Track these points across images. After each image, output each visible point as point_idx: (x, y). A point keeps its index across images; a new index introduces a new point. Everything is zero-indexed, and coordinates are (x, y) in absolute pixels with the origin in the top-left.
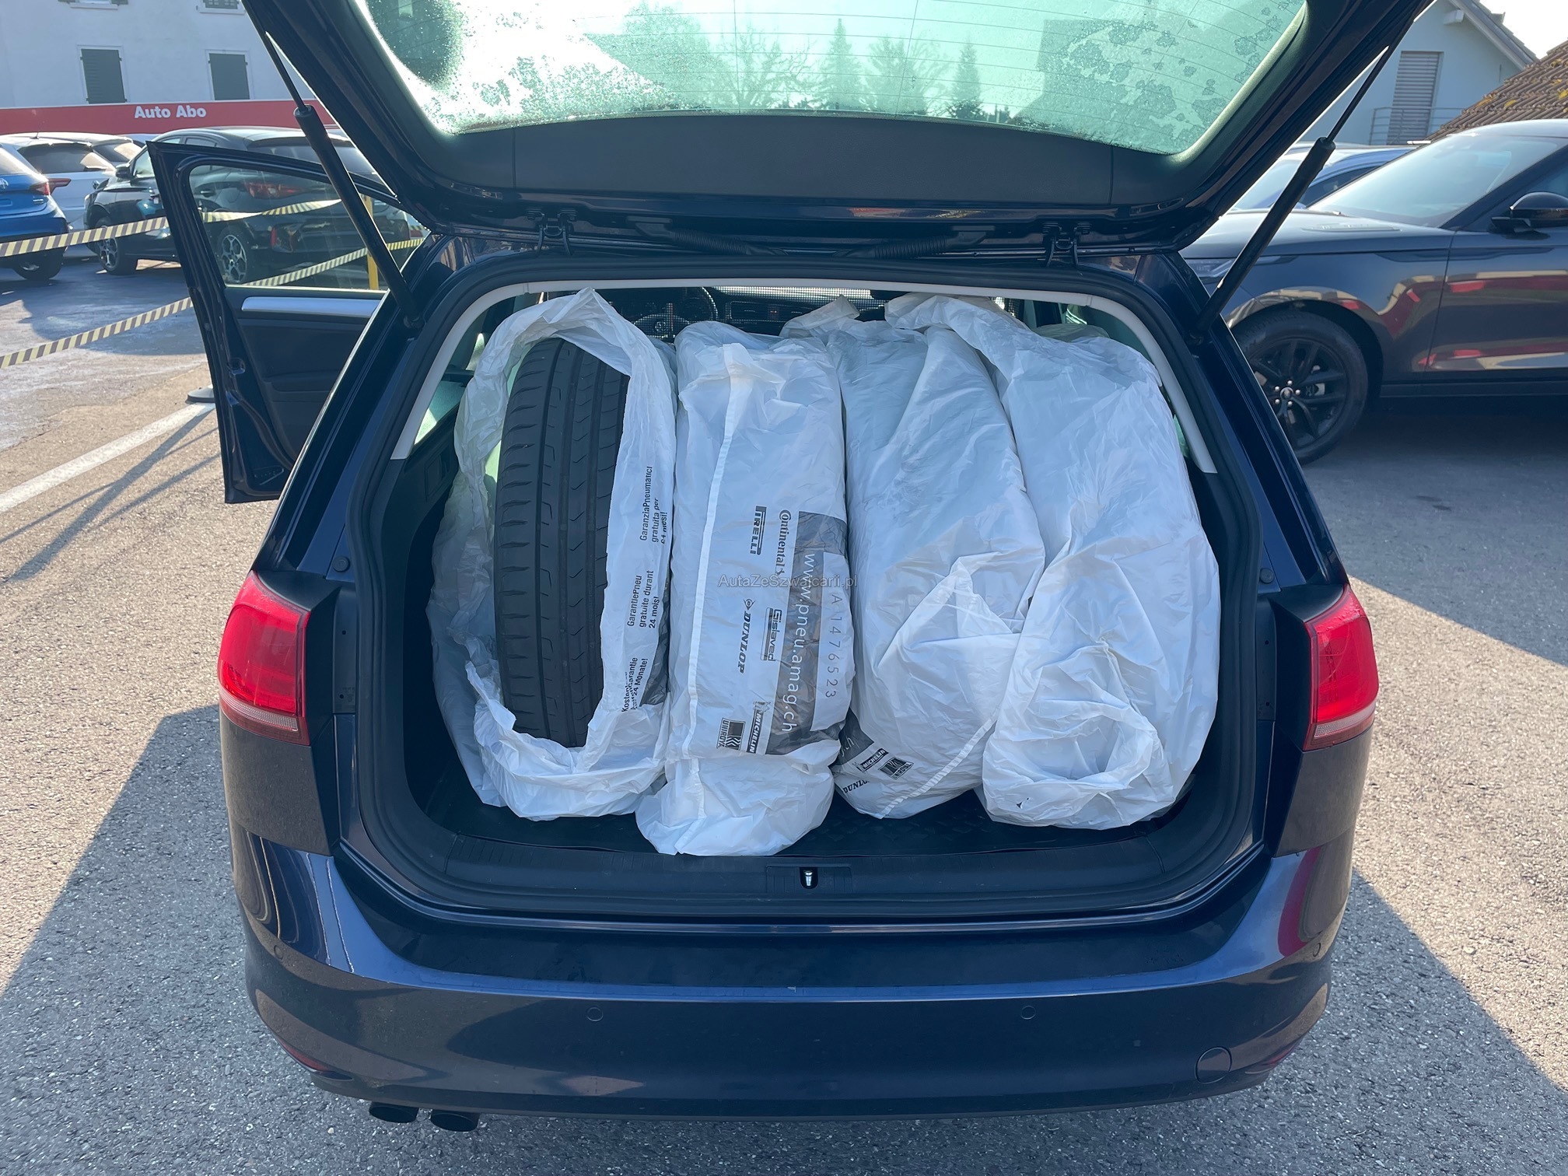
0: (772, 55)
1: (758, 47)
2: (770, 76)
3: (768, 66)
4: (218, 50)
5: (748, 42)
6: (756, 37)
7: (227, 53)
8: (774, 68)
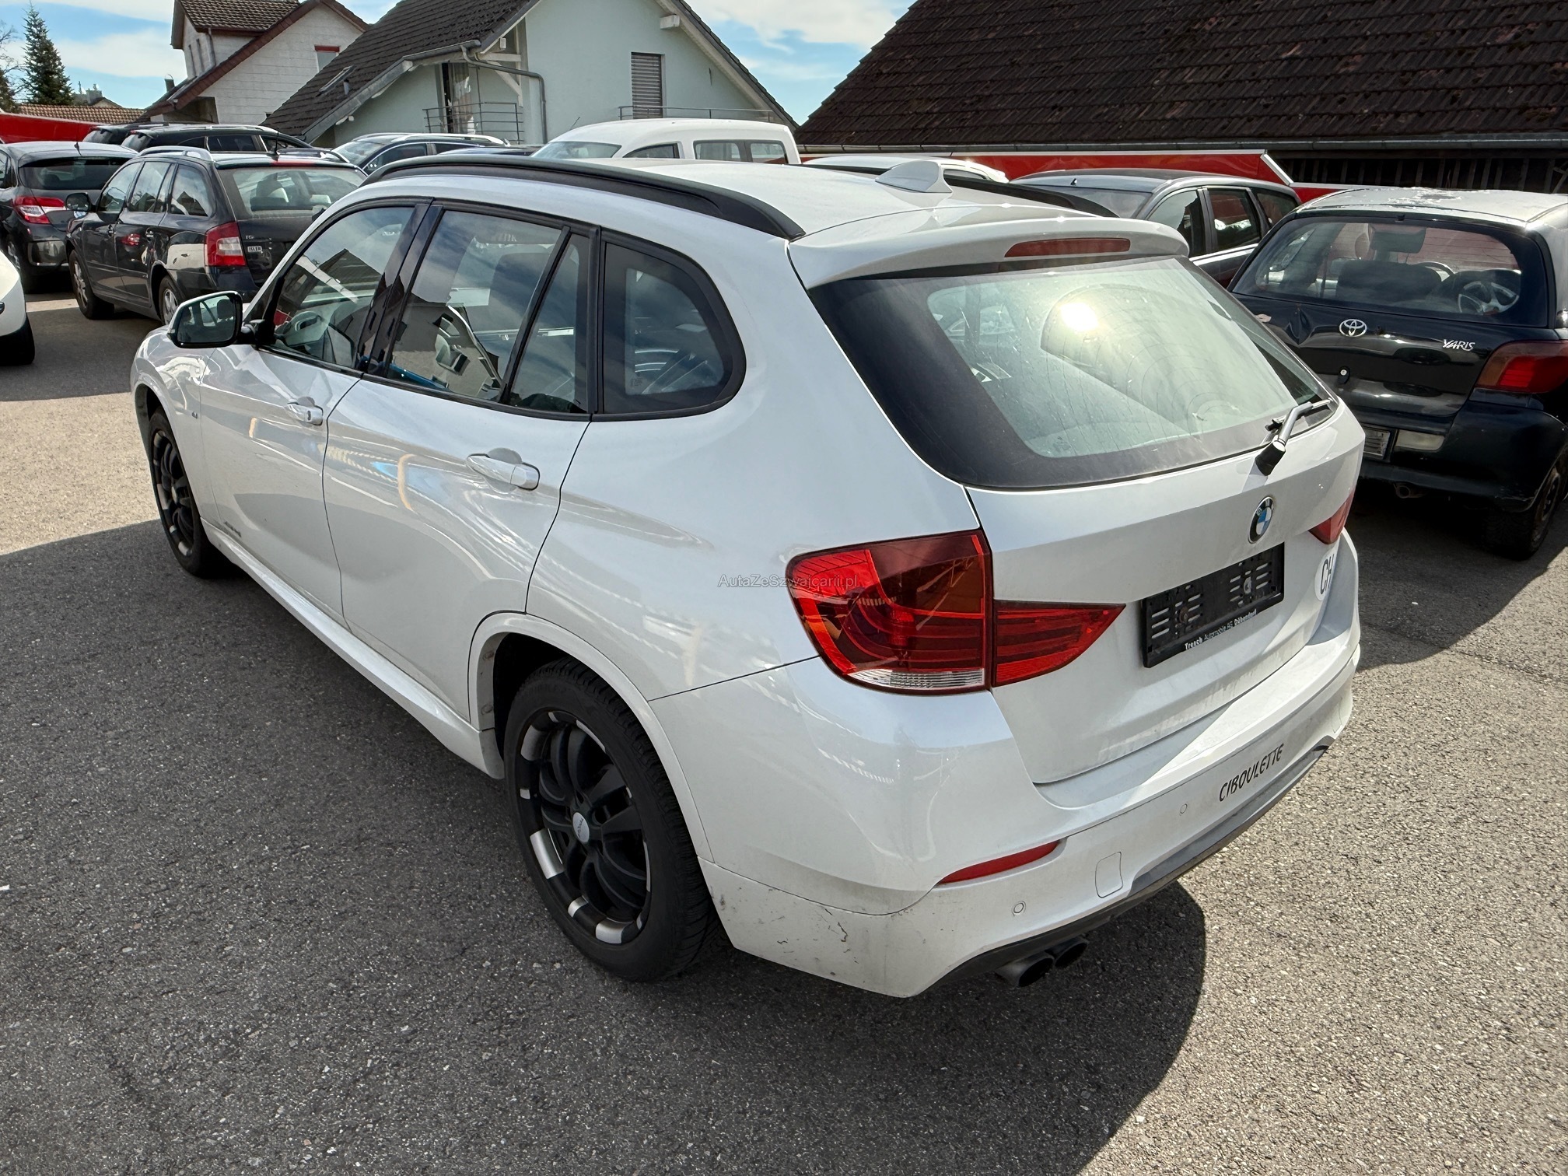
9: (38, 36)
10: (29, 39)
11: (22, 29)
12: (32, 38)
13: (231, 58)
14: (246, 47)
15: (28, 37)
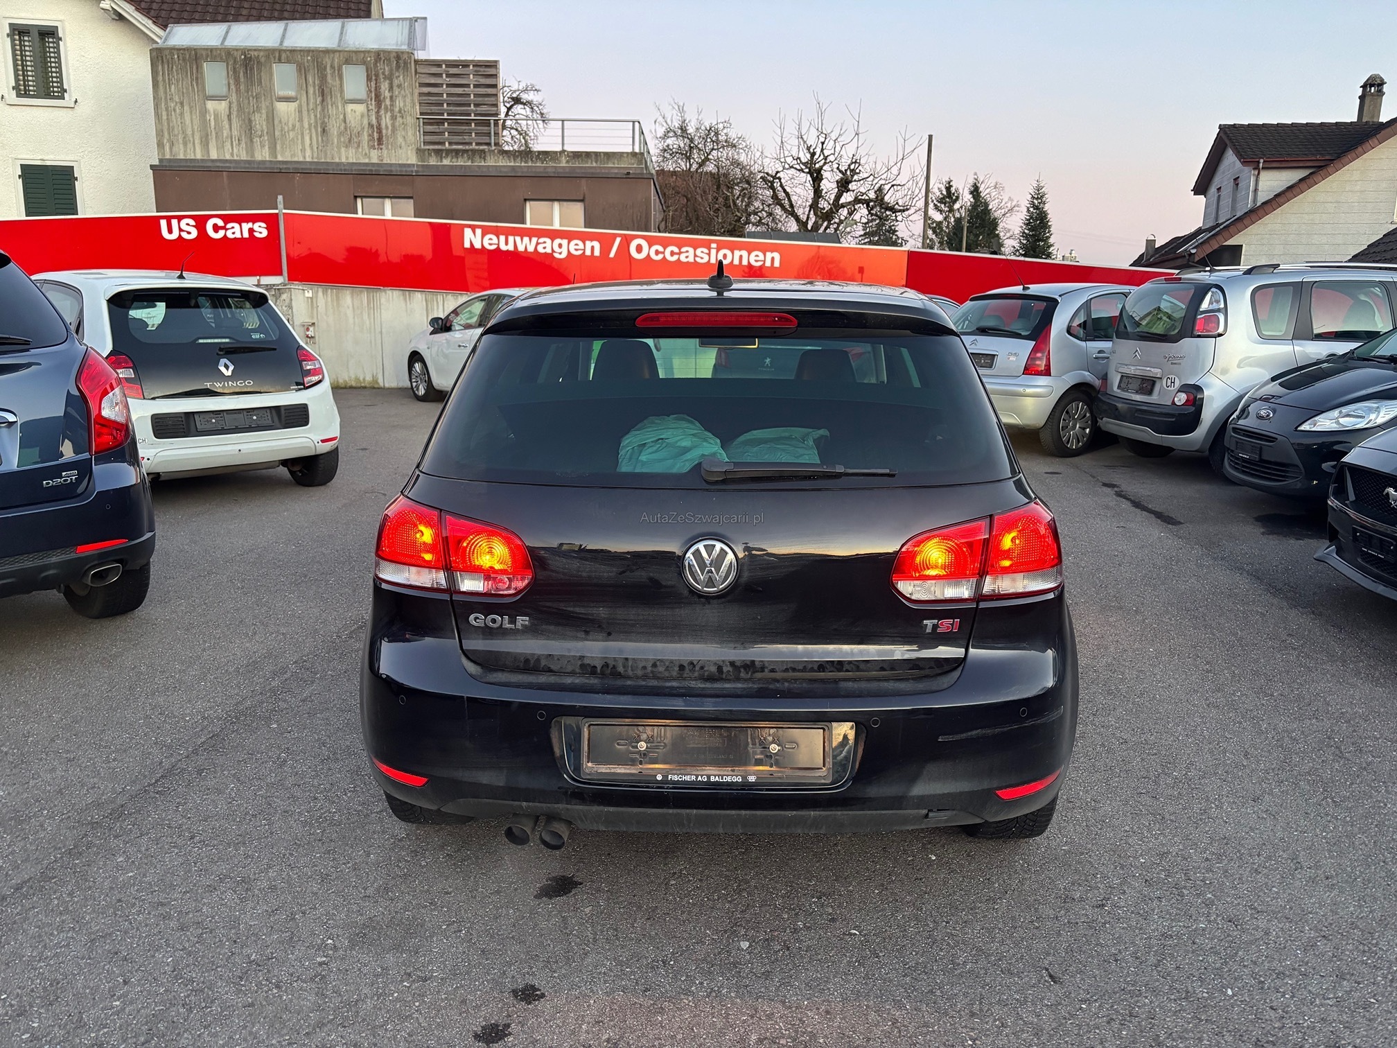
0: (848, 173)
1: (831, 158)
2: (847, 198)
3: (843, 185)
4: (35, 159)
5: (818, 151)
6: (829, 145)
7: (48, 163)
8: (850, 186)
9: (1036, 208)
10: (1028, 211)
11: (1025, 201)
12: (1031, 209)
13: (1276, 196)
14: (1301, 180)
15: (1028, 208)
